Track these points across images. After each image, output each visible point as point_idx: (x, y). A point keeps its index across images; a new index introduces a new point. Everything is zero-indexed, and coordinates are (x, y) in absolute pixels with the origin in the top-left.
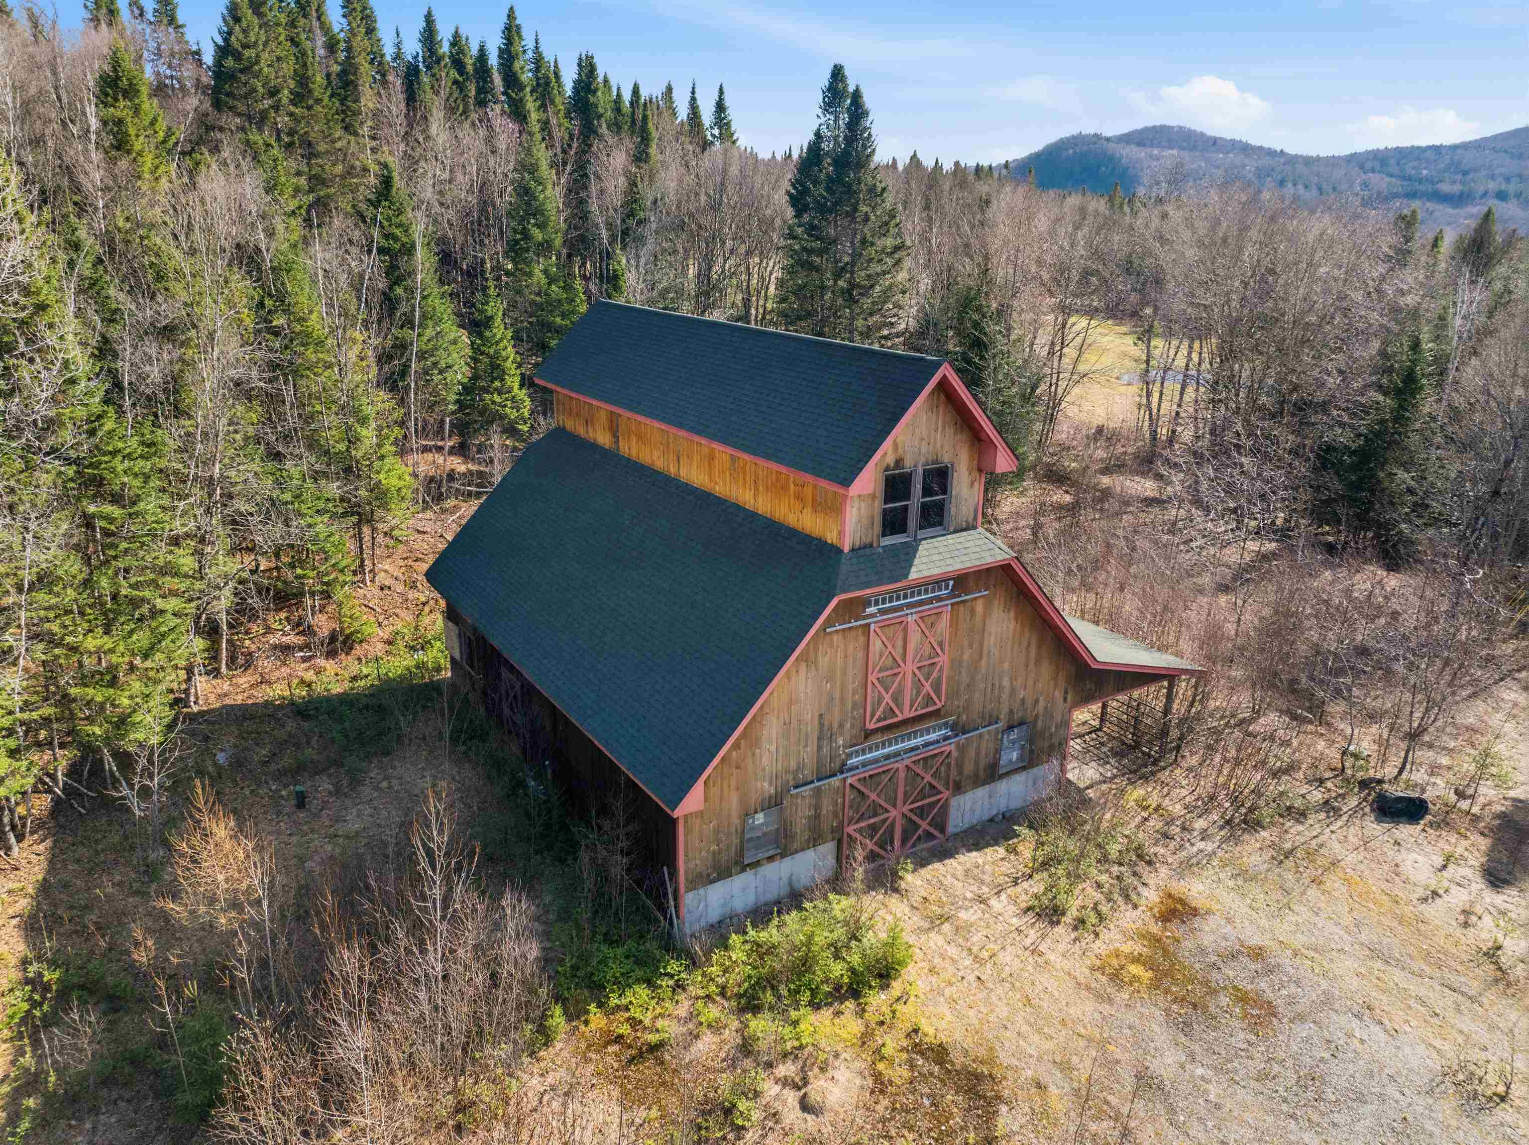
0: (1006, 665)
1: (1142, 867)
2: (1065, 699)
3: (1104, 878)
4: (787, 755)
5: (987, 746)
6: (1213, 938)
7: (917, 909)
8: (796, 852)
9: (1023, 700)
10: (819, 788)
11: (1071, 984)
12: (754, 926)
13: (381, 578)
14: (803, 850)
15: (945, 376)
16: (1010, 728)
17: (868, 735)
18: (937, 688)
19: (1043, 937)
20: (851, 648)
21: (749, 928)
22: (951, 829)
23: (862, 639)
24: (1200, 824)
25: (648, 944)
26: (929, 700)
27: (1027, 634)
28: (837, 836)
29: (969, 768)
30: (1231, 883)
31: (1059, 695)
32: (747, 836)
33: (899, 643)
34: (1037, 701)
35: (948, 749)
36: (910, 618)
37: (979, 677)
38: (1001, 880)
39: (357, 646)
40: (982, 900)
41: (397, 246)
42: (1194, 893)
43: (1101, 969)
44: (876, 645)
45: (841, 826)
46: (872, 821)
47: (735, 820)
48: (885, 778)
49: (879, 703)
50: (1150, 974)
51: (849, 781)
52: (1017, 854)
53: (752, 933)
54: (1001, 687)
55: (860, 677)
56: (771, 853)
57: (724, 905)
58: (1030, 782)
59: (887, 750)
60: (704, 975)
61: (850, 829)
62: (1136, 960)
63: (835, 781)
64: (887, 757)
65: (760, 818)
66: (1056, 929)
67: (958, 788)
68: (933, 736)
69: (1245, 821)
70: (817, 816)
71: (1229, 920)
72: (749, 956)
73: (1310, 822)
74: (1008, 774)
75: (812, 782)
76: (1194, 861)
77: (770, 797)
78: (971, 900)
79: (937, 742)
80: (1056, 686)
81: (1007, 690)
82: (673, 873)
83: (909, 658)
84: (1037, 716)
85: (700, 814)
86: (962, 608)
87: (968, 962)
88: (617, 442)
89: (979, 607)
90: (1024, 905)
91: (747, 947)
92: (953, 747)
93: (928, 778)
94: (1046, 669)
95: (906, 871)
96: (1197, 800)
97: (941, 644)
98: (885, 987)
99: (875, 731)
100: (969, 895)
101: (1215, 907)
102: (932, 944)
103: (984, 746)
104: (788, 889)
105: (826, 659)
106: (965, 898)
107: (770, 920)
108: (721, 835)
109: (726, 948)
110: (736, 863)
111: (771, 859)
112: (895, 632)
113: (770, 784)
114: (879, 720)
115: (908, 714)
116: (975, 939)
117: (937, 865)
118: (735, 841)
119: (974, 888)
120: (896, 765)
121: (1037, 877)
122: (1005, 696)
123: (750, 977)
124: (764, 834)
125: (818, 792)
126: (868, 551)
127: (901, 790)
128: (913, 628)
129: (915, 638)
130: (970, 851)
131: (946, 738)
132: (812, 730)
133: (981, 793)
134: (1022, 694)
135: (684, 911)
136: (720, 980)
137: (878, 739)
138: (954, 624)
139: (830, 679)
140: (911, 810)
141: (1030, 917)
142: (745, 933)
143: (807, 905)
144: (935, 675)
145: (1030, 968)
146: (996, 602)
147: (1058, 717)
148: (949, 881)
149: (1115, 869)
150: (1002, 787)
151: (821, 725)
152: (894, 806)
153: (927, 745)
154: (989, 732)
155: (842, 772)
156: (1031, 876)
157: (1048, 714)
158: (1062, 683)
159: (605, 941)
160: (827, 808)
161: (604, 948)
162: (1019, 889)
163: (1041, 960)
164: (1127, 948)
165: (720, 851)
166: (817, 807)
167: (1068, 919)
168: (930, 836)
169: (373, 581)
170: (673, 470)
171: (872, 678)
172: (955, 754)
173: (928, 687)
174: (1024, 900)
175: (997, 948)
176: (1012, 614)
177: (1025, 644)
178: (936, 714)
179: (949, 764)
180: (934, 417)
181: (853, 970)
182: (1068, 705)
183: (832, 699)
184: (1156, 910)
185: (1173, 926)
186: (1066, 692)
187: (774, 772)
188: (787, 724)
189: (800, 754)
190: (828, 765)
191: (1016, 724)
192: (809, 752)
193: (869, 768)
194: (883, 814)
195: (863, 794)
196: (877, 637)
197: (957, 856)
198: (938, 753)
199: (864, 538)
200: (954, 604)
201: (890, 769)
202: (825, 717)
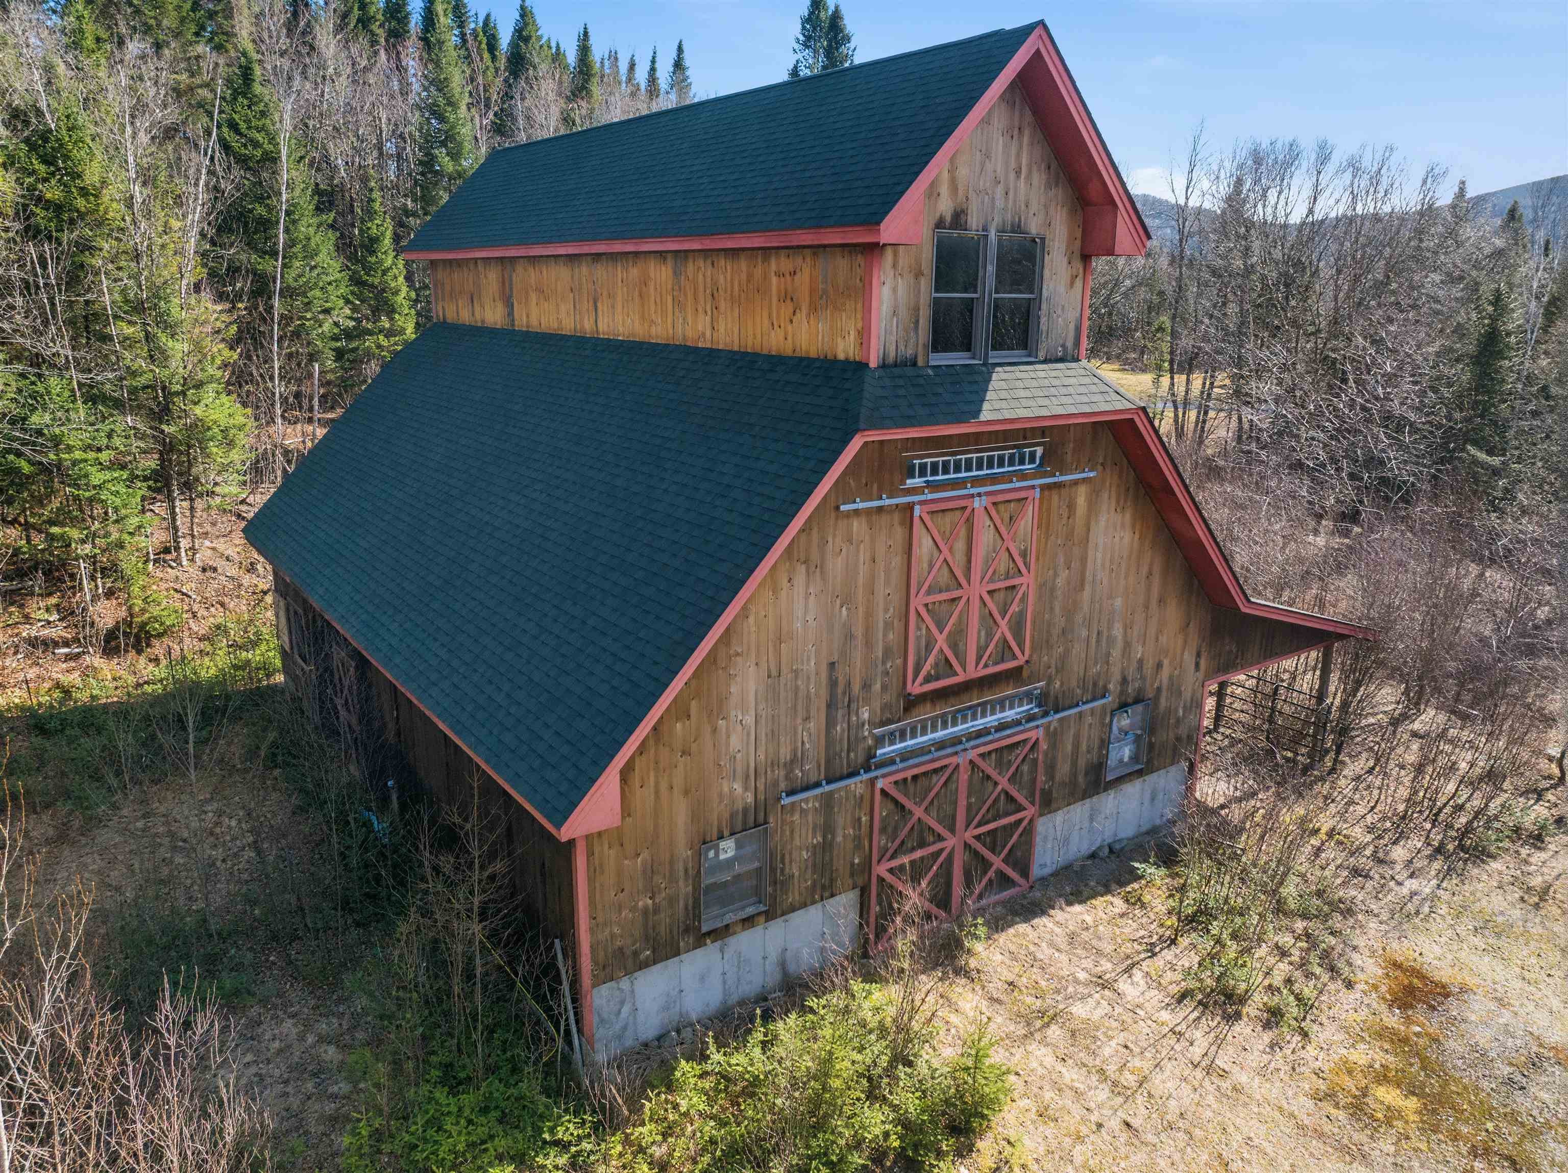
0: (1118, 602)
1: (1337, 921)
2: (1197, 665)
3: (1286, 940)
4: (773, 735)
5: (1089, 734)
6: (1489, 1034)
7: (998, 1001)
8: (793, 909)
9: (1141, 662)
10: (831, 793)
11: (1288, 1127)
12: (721, 1045)
13: (204, 556)
14: (804, 905)
15: (1038, 52)
16: (1123, 706)
17: (911, 703)
18: (1017, 627)
19: (1219, 1042)
20: (881, 550)
21: (712, 1048)
22: (1036, 871)
23: (899, 532)
24: (1399, 853)
25: (524, 1085)
26: (1005, 650)
27: (1147, 553)
28: (860, 881)
29: (1063, 769)
30: (1478, 941)
31: (1189, 658)
32: (707, 881)
33: (960, 546)
34: (1159, 666)
35: (1033, 735)
36: (976, 503)
37: (1079, 618)
38: (1128, 948)
39: (154, 642)
40: (1103, 983)
41: (258, 153)
42: (1429, 958)
43: (1330, 1096)
44: (924, 545)
45: (867, 865)
46: (918, 854)
47: (684, 852)
48: (938, 781)
49: (929, 648)
50: (1413, 1103)
51: (880, 784)
52: (1143, 906)
53: (717, 1057)
54: (1111, 640)
55: (897, 599)
56: (750, 911)
57: (666, 1008)
58: (1147, 796)
59: (940, 734)
60: (627, 1141)
61: (881, 870)
62: (1383, 1077)
63: (856, 784)
64: (941, 745)
65: (728, 849)
66: (1237, 1028)
67: (1048, 804)
68: (1010, 714)
69: (1461, 847)
70: (826, 846)
71: (1501, 1002)
72: (711, 1101)
73: (1552, 847)
74: (1120, 780)
75: (817, 785)
76: (1411, 908)
77: (745, 811)
78: (1086, 984)
79: (1018, 723)
80: (1185, 643)
81: (1120, 644)
82: (571, 952)
83: (976, 576)
84: (1159, 689)
85: (616, 837)
86: (1055, 496)
87: (1102, 1094)
88: (511, 314)
89: (1081, 497)
90: (1174, 989)
91: (707, 1084)
92: (1041, 732)
93: (1003, 783)
94: (1173, 613)
95: (978, 938)
96: (1383, 819)
97: (1024, 554)
98: (964, 1151)
99: (923, 698)
100: (1082, 976)
101: (1471, 981)
102: (1034, 1064)
103: (1085, 733)
104: (778, 976)
105: (840, 561)
106: (1077, 981)
107: (749, 1032)
108: (658, 879)
109: (670, 1087)
110: (687, 930)
111: (748, 922)
112: (954, 526)
113: (746, 787)
114: (928, 679)
115: (973, 672)
116: (1107, 1051)
117: (1022, 927)
118: (685, 889)
119: (1088, 964)
120: (954, 760)
121: (1184, 941)
122: (1116, 653)
123: (713, 1141)
124: (738, 878)
125: (828, 801)
126: (909, 371)
127: (962, 803)
128: (983, 523)
129: (985, 538)
130: (1070, 904)
131: (1031, 718)
132: (818, 690)
133: (1078, 812)
134: (1138, 652)
135: (591, 1020)
136: (658, 1152)
137: (926, 713)
138: (1044, 523)
139: (847, 600)
140: (978, 838)
141: (1188, 1010)
142: (705, 1058)
143: (812, 1002)
144: (1015, 608)
145: (1210, 1099)
146: (1106, 495)
147: (1187, 695)
148: (1045, 951)
149: (1300, 925)
150: (1109, 802)
151: (833, 683)
152: (952, 831)
153: (1001, 727)
154: (1092, 711)
155: (868, 770)
156: (1173, 942)
157: (1175, 689)
158: (1194, 641)
159: (442, 1082)
160: (843, 833)
161: (440, 1095)
162: (1159, 962)
163: (1225, 1085)
164: (1361, 1055)
165: (656, 910)
166: (828, 829)
167: (1250, 1010)
168: (1004, 881)
169: (192, 560)
170: (588, 326)
171: (917, 602)
172: (1044, 746)
173: (1004, 628)
174: (1174, 981)
175: (1146, 1065)
176: (1128, 516)
177: (1144, 570)
178: (1015, 675)
179: (1035, 761)
180: (1015, 147)
181: (906, 1124)
182: (1201, 675)
183: (849, 636)
184: (1384, 989)
185: (1419, 1013)
186: (1198, 655)
187: (752, 765)
188: (773, 676)
189: (796, 733)
190: (844, 755)
191: (1130, 700)
192: (812, 731)
193: (911, 762)
194: (934, 843)
195: (903, 807)
196: (924, 530)
197: (1052, 912)
198: (1019, 743)
199: (902, 347)
200: (1043, 488)
201: (946, 766)
202: (839, 668)
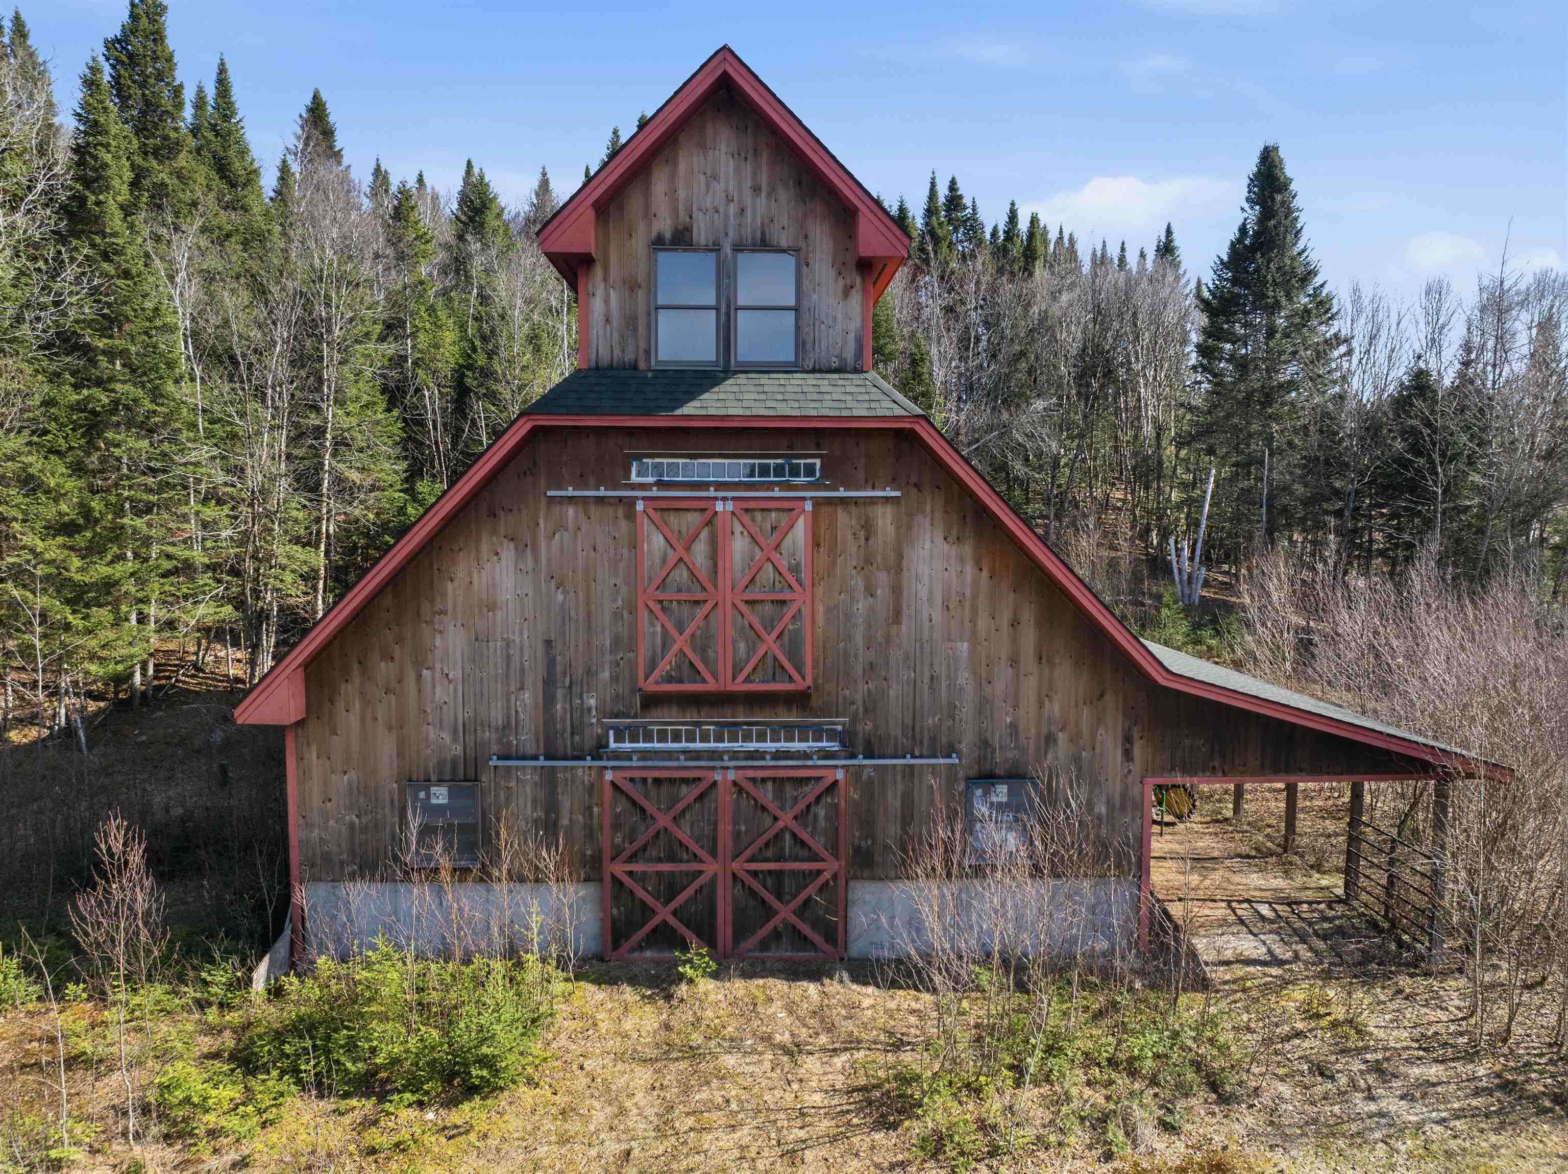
2: (1128, 755)
4: (484, 696)
5: (932, 798)
9: (1013, 728)
10: (550, 771)
16: (988, 776)
17: (651, 701)
18: (792, 648)
20: (602, 539)
23: (625, 526)
26: (776, 668)
27: (1009, 599)
29: (888, 830)
31: (1108, 740)
33: (701, 548)
34: (1050, 739)
35: (830, 775)
36: (720, 506)
37: (896, 656)
44: (653, 542)
45: (598, 859)
46: (666, 867)
47: (388, 786)
48: (688, 793)
49: (665, 646)
51: (609, 776)
54: (954, 688)
55: (624, 591)
56: (459, 863)
59: (698, 745)
61: (618, 870)
63: (582, 768)
64: (694, 756)
65: (440, 794)
67: (862, 864)
68: (794, 744)
70: (551, 824)
75: (535, 758)
77: (454, 763)
79: (807, 755)
80: (1099, 720)
81: (970, 698)
83: (725, 582)
84: (1057, 768)
86: (841, 516)
89: (884, 519)
92: (842, 774)
93: (786, 819)
97: (797, 570)
99: (659, 698)
103: (923, 792)
105: (555, 545)
108: (364, 801)
110: (395, 860)
111: (459, 874)
112: (691, 526)
113: (455, 740)
114: (666, 679)
115: (730, 683)
118: (391, 818)
120: (710, 775)
122: (966, 709)
124: (451, 827)
125: (548, 777)
126: (625, 373)
127: (726, 827)
128: (732, 529)
129: (739, 546)
131: (827, 756)
132: (533, 664)
133: (933, 893)
134: (1008, 715)
138: (826, 540)
139: (564, 583)
140: (752, 873)
144: (785, 625)
146: (926, 521)
147: (1113, 788)
151: (551, 662)
152: (714, 854)
153: (781, 755)
154: (932, 768)
155: (599, 758)
157: (1085, 772)
160: (570, 817)
165: (362, 828)
166: (551, 806)
171: (646, 597)
172: (848, 791)
173: (771, 643)
176: (968, 548)
177: (1006, 617)
178: (798, 701)
179: (835, 805)
180: (748, 169)
182: (1134, 766)
183: (568, 619)
186: (1128, 739)
187: (460, 722)
188: (479, 640)
189: (508, 700)
190: (567, 735)
191: (999, 771)
192: (527, 702)
193: (649, 763)
194: (688, 861)
195: (643, 810)
196: (653, 528)
197: (827, 981)
198: (809, 779)
199: (617, 352)
200: (817, 502)
201: (699, 779)
202: (558, 646)
